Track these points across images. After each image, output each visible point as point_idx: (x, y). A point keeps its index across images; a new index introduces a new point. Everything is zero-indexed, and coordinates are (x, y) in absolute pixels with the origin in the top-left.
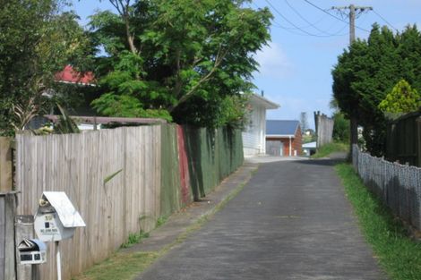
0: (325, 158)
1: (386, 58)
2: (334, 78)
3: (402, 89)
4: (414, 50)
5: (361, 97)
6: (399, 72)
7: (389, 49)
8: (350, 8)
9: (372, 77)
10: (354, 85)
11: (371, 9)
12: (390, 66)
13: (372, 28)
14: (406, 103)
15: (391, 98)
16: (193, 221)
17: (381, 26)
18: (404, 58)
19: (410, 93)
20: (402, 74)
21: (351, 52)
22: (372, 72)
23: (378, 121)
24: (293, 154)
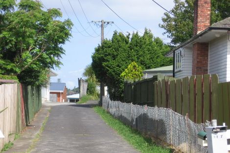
0: (84, 104)
1: (122, 50)
2: (93, 60)
3: (133, 66)
4: (136, 46)
5: (109, 70)
6: (129, 57)
7: (123, 44)
8: (101, 22)
9: (114, 60)
10: (104, 64)
11: (113, 23)
12: (124, 54)
13: (114, 33)
14: (136, 74)
15: (127, 71)
16: (33, 137)
17: (119, 32)
18: (131, 50)
19: (137, 69)
20: (130, 58)
21: (103, 46)
22: (114, 57)
23: (117, 84)
24: (62, 101)
